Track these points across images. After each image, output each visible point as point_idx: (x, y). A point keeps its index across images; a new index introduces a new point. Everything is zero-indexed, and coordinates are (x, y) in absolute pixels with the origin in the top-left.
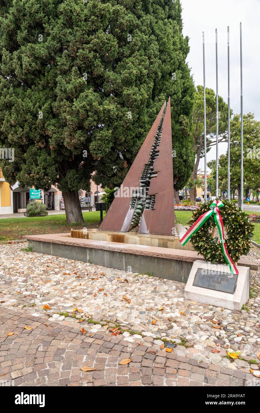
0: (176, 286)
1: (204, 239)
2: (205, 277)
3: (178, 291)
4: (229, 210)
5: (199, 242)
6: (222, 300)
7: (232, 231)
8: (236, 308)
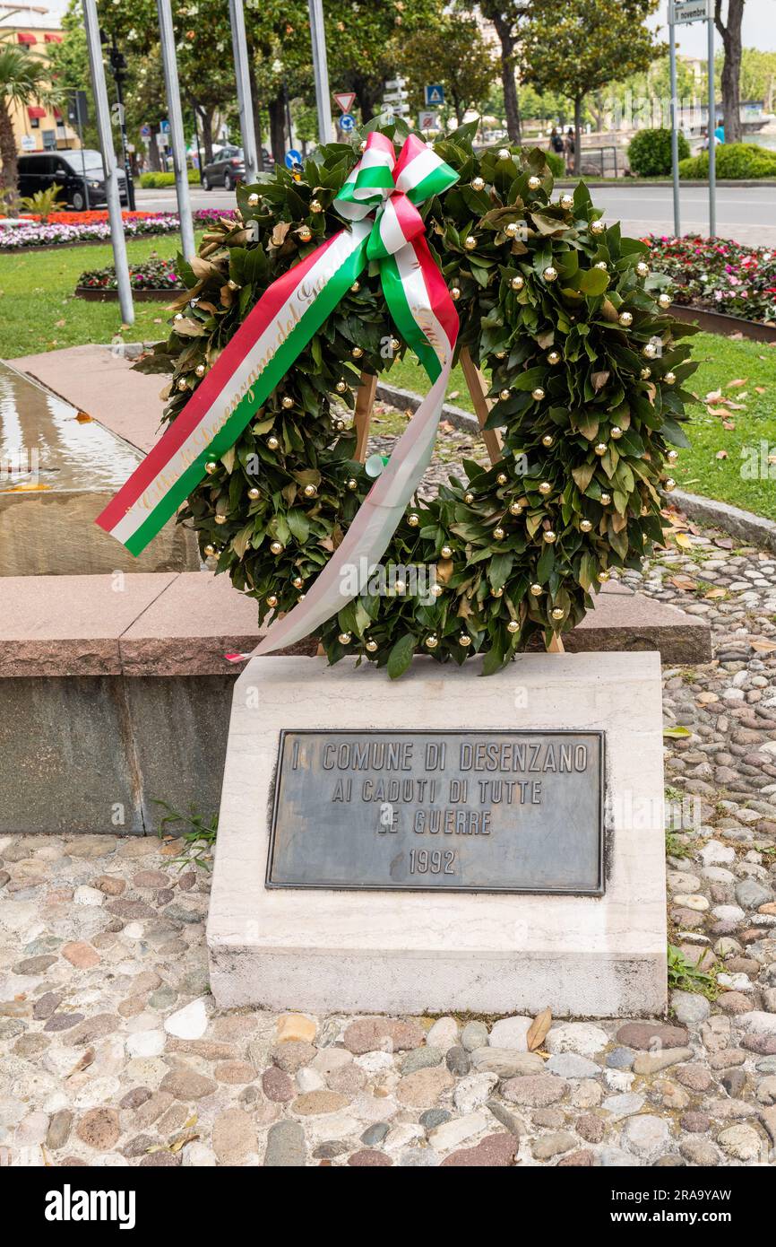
0: (98, 886)
1: (310, 489)
2: (357, 798)
3: (135, 931)
4: (504, 219)
5: (269, 514)
6: (529, 957)
7: (539, 393)
8: (634, 996)
